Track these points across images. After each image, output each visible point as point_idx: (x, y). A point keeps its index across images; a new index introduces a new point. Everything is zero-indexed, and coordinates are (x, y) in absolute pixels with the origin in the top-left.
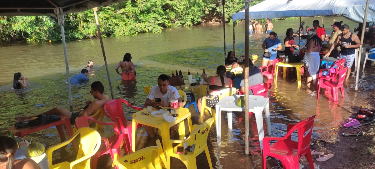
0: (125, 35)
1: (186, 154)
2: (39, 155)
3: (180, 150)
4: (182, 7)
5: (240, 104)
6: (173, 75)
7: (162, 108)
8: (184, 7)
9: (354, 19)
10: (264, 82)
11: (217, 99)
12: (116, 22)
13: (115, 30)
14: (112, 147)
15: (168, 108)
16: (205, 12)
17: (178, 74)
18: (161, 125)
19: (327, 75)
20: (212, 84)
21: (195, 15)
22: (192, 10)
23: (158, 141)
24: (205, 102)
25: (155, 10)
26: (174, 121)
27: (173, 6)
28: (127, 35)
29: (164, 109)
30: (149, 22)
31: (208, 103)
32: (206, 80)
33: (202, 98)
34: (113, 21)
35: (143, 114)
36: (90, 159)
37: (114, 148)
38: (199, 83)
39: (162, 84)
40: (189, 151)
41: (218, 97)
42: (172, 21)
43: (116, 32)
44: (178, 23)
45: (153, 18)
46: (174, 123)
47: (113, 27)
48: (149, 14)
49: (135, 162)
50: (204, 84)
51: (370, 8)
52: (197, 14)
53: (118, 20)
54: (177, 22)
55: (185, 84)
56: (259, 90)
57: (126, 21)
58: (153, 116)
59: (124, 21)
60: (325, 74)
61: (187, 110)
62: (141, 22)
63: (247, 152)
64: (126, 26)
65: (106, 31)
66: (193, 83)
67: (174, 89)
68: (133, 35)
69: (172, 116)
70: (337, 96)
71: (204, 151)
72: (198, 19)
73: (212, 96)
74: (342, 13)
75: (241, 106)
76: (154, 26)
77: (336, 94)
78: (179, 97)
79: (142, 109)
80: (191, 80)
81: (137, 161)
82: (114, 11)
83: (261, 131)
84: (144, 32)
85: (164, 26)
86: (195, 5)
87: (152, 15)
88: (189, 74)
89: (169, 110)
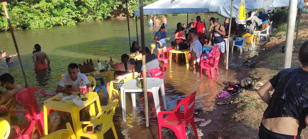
0: (40, 28)
1: (95, 132)
3: (89, 129)
4: (93, 4)
5: (140, 85)
6: (84, 63)
7: (72, 94)
8: (95, 3)
9: (224, 16)
10: (160, 66)
11: (122, 82)
12: (31, 16)
13: (30, 23)
14: (23, 133)
16: (114, 8)
17: (89, 62)
18: (71, 109)
19: (207, 58)
20: (117, 70)
21: (105, 11)
22: (102, 6)
23: (68, 124)
24: (113, 85)
25: (68, 5)
26: (83, 104)
27: (85, 2)
28: (42, 28)
29: (74, 94)
30: (63, 16)
31: (115, 86)
32: (113, 66)
33: (110, 82)
34: (28, 15)
35: (54, 100)
37: (26, 134)
38: (107, 69)
39: (72, 72)
40: (97, 130)
41: (123, 81)
42: (85, 15)
43: (31, 25)
45: (67, 12)
46: (84, 106)
47: (28, 21)
48: (63, 9)
50: (111, 70)
51: (235, 7)
52: (106, 10)
53: (32, 14)
54: (89, 16)
55: (95, 71)
56: (156, 73)
57: (40, 15)
58: (64, 102)
59: (39, 15)
60: (205, 58)
61: (96, 93)
62: (56, 16)
63: (147, 125)
64: (41, 19)
65: (22, 24)
66: (102, 69)
67: (84, 76)
68: (48, 28)
69: (82, 100)
70: (214, 74)
71: (111, 128)
72: (107, 14)
73: (118, 80)
74: (215, 11)
75: (141, 87)
76: (68, 20)
77: (213, 73)
78: (88, 82)
79: (54, 95)
80: (100, 67)
82: (29, 5)
83: (158, 107)
84: (59, 25)
85: (77, 19)
86: (105, 2)
87: (66, 10)
88: (98, 61)
89: (79, 95)
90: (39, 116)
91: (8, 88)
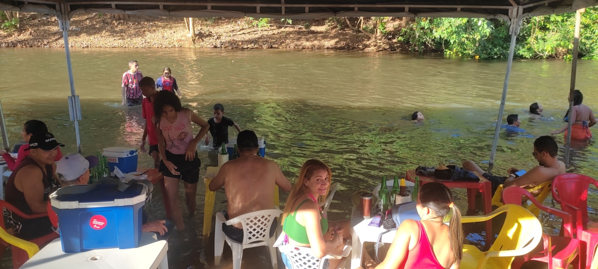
36: (513, 259)
37: (557, 258)
90: (587, 236)
91: (543, 164)
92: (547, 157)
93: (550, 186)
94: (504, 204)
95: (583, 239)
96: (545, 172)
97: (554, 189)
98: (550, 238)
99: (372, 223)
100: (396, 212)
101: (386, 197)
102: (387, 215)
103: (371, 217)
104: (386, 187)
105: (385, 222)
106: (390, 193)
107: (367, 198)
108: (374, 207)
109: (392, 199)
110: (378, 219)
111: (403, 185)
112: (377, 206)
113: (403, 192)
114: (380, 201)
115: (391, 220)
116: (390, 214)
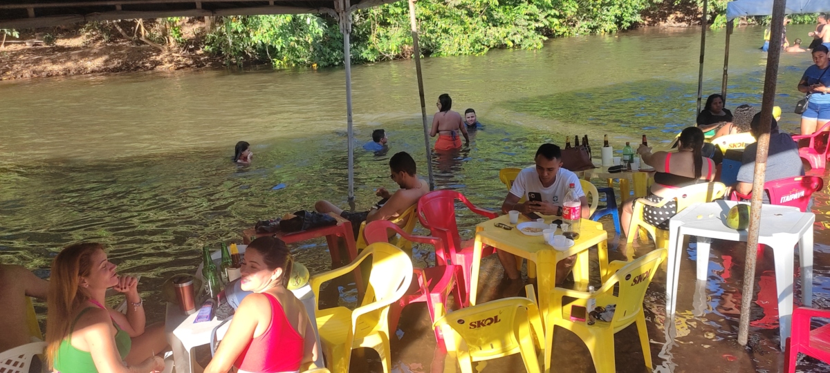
0: (460, 54)
1: (591, 323)
2: (300, 286)
3: (578, 313)
5: (736, 221)
6: (568, 144)
7: (540, 218)
10: (802, 173)
11: (671, 206)
12: (444, 26)
13: (441, 42)
14: (431, 289)
15: (555, 217)
17: (581, 144)
18: (536, 254)
20: (663, 171)
21: (626, 7)
23: (529, 288)
24: (642, 211)
26: (568, 247)
28: (466, 54)
29: (546, 219)
30: (516, 25)
31: (648, 214)
33: (634, 203)
34: (439, 23)
35: (499, 226)
36: (388, 308)
37: (435, 292)
38: (629, 166)
39: (544, 165)
40: (599, 319)
41: (676, 203)
42: (569, 21)
43: (442, 47)
44: (583, 25)
45: (526, 14)
46: (568, 252)
47: (438, 37)
48: (518, 7)
49: (479, 326)
50: (641, 171)
52: (631, 4)
53: (448, 21)
54: (580, 23)
55: (594, 167)
56: (787, 193)
57: (465, 23)
58: (520, 233)
59: (462, 23)
61: (600, 226)
62: (498, 24)
63: (743, 339)
64: (466, 33)
65: (423, 45)
66: (614, 165)
67: (572, 176)
68: (477, 55)
69: (565, 237)
71: (634, 324)
72: (632, 15)
75: (737, 228)
76: (525, 34)
78: (583, 194)
79: (496, 215)
80: (610, 158)
81: (484, 325)
83: (785, 294)
84: (502, 47)
85: (548, 32)
87: (524, 8)
88: (606, 144)
89: (559, 222)
90: (461, 258)
92: (407, 177)
93: (415, 210)
94: (368, 245)
95: (458, 263)
96: (408, 195)
97: (421, 214)
98: (423, 271)
99: (199, 318)
100: (231, 293)
101: (215, 275)
102: (220, 300)
103: (196, 310)
104: (212, 262)
105: (218, 310)
106: (219, 269)
107: (185, 285)
108: (199, 295)
109: (223, 276)
110: (207, 310)
111: (234, 253)
112: (204, 292)
113: (236, 262)
114: (207, 283)
115: (226, 305)
116: (224, 297)
